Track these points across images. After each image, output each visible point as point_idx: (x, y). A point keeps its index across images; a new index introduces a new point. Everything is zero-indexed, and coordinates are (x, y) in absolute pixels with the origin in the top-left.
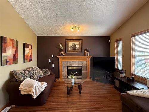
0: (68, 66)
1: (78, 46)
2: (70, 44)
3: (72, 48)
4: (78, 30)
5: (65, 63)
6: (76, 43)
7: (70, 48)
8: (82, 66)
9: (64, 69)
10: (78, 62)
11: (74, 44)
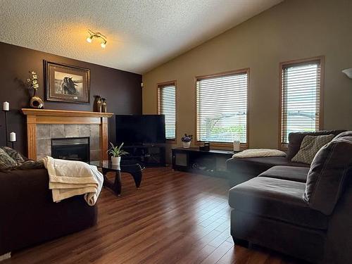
0: (52, 139)
1: (79, 87)
2: (60, 76)
3: (65, 88)
4: (103, 46)
5: (44, 130)
6: (75, 78)
7: (59, 90)
8: (89, 138)
9: (43, 147)
10: (80, 127)
11: (70, 79)
